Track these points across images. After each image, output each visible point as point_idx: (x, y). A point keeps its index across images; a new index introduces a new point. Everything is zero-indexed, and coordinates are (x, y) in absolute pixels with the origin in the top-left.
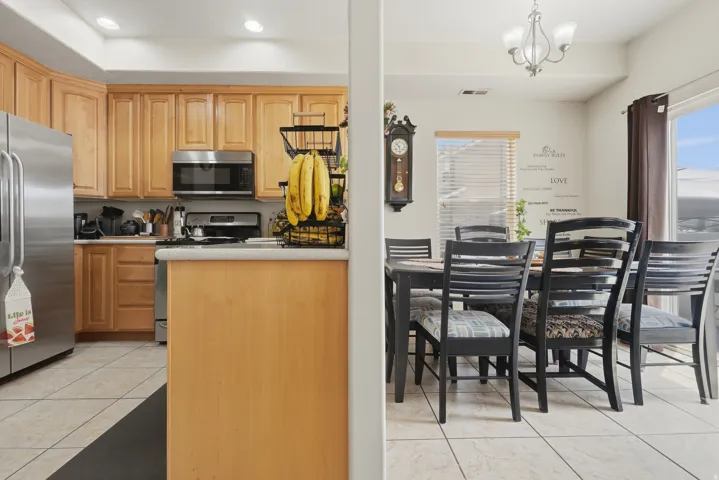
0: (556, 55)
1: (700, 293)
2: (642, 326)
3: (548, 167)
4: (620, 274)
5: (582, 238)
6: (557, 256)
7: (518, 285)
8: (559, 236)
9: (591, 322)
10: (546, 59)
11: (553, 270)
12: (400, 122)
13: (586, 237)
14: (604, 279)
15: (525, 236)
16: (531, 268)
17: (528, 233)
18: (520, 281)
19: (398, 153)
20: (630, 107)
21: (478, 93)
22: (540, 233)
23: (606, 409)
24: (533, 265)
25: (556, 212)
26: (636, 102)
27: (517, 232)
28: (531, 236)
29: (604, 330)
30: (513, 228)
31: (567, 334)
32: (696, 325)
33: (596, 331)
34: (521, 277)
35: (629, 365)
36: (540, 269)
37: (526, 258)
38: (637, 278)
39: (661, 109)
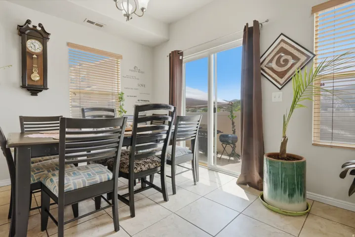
0: (139, 12)
1: (194, 138)
2: (176, 156)
3: (137, 78)
4: (168, 133)
5: (151, 115)
6: (140, 125)
7: (117, 145)
8: (141, 114)
9: (156, 159)
10: (134, 12)
11: (137, 133)
12: (35, 27)
13: (153, 114)
14: (161, 136)
15: (124, 114)
16: (125, 133)
17: (125, 112)
18: (118, 142)
19: (33, 51)
20: (170, 54)
21: (97, 25)
22: (130, 112)
23: (162, 202)
24: (126, 131)
25: (140, 101)
26: (172, 52)
27: (119, 111)
28: (127, 114)
29: (161, 162)
30: (117, 109)
31: (144, 169)
32: (193, 152)
33: (158, 163)
34: (119, 140)
35: (171, 176)
36: (131, 133)
37: (121, 128)
38: (174, 134)
39: (181, 58)
